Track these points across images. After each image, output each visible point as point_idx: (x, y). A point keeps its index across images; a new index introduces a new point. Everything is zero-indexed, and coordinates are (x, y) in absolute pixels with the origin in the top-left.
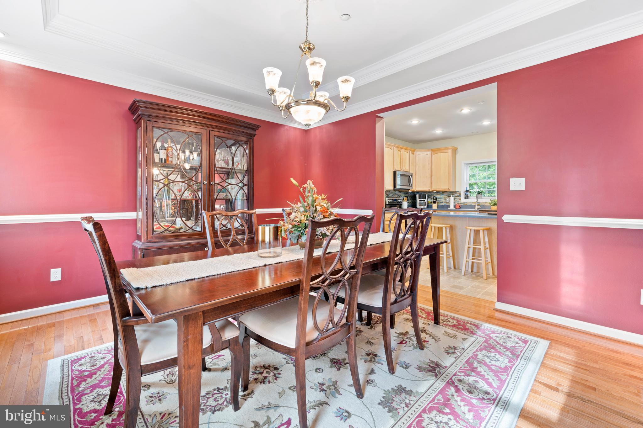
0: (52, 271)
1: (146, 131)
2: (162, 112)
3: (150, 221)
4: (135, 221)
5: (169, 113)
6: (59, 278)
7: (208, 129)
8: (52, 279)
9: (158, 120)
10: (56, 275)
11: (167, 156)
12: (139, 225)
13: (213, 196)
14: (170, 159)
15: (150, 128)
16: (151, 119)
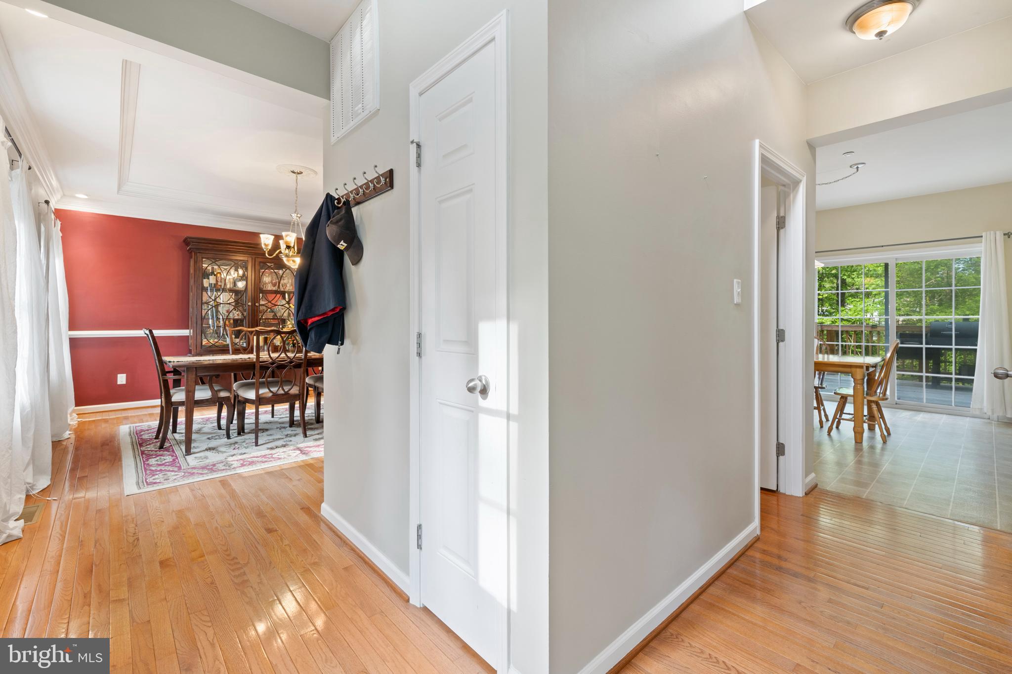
0: (119, 376)
1: (195, 262)
2: (210, 245)
3: (199, 337)
4: (186, 338)
5: (216, 246)
6: (124, 382)
7: (254, 257)
8: (119, 383)
9: (207, 252)
10: (122, 379)
11: (217, 281)
12: (190, 341)
13: (258, 316)
14: (219, 284)
15: (200, 258)
16: (201, 251)
